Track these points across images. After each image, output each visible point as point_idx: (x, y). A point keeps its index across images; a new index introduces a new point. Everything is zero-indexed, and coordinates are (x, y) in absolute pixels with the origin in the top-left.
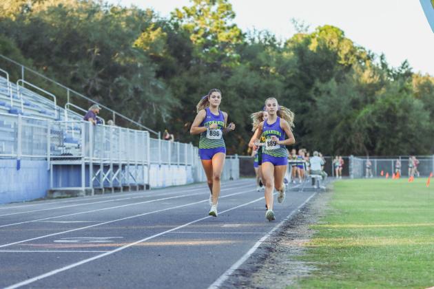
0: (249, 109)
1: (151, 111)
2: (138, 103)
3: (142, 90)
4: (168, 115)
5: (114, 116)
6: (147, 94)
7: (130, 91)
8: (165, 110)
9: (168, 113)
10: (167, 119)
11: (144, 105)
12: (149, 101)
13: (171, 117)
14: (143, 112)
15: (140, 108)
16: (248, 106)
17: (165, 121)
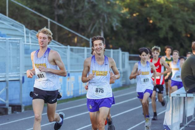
0: (188, 20)
1: (104, 20)
2: (93, 14)
3: (96, 3)
4: (117, 24)
5: (49, 23)
6: (101, 6)
7: (86, 4)
8: (115, 19)
9: (117, 22)
10: (117, 27)
11: (98, 16)
12: (102, 12)
13: (120, 26)
14: (98, 21)
15: (95, 18)
16: (187, 17)
17: (115, 29)
